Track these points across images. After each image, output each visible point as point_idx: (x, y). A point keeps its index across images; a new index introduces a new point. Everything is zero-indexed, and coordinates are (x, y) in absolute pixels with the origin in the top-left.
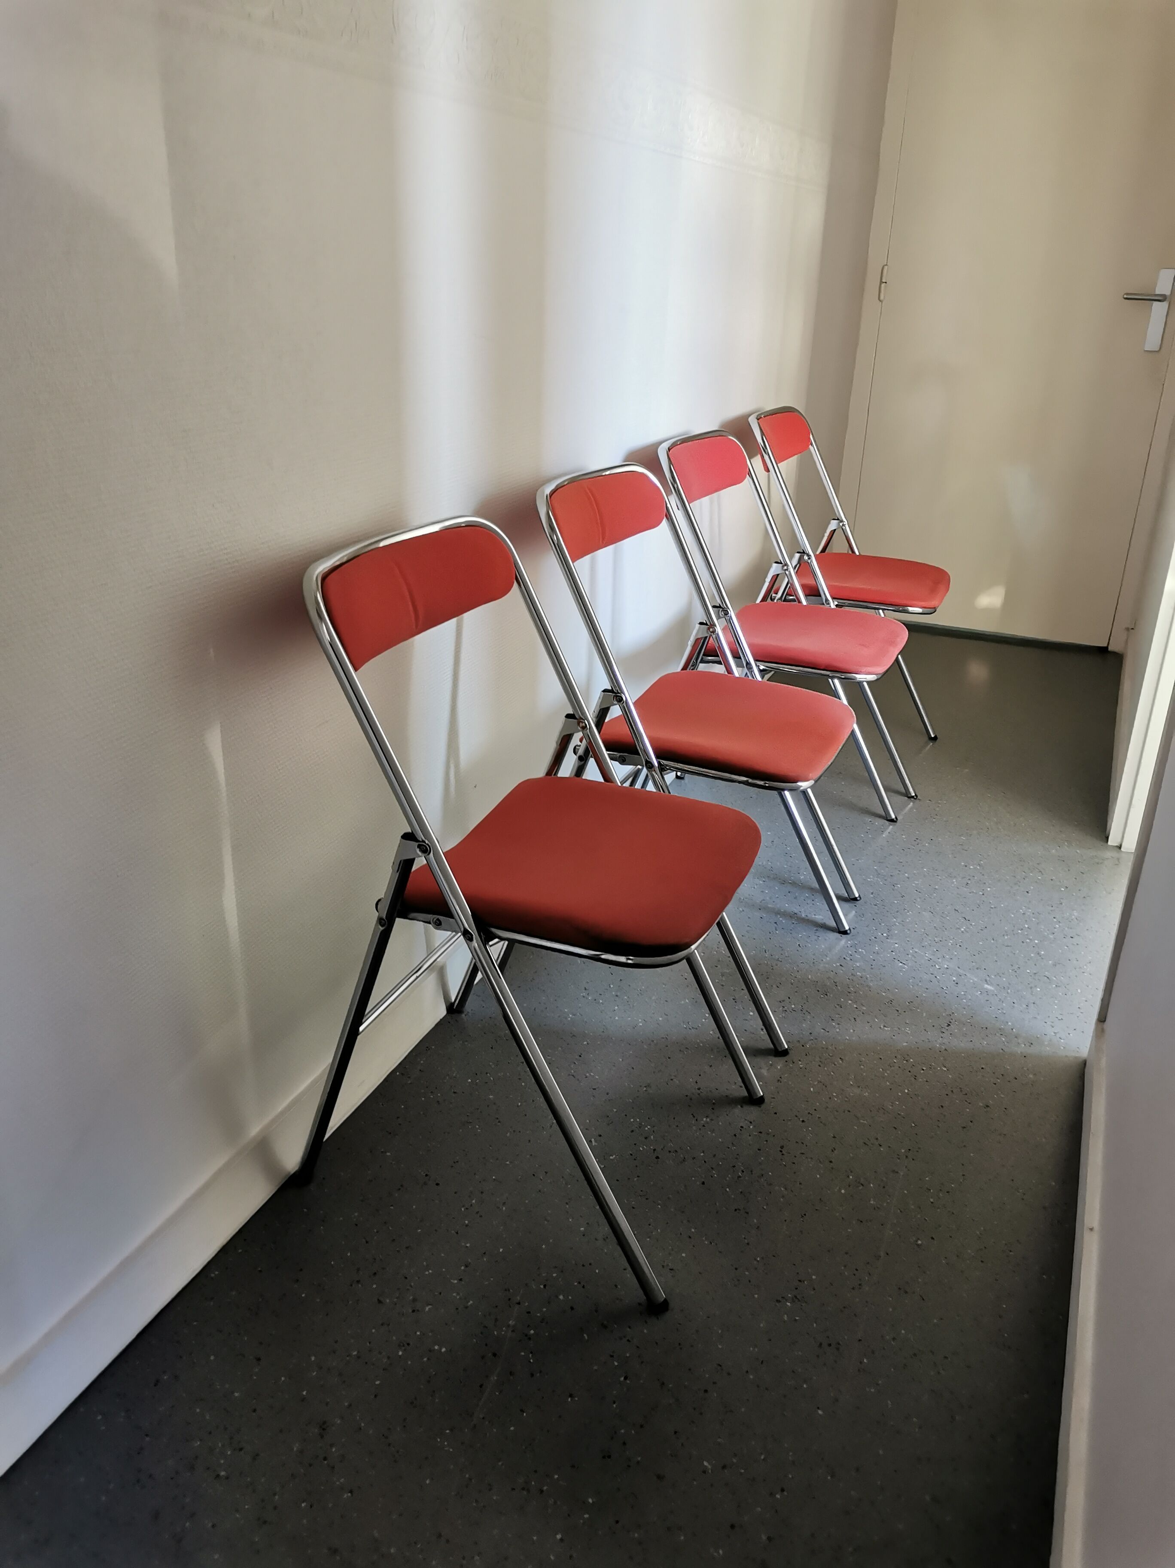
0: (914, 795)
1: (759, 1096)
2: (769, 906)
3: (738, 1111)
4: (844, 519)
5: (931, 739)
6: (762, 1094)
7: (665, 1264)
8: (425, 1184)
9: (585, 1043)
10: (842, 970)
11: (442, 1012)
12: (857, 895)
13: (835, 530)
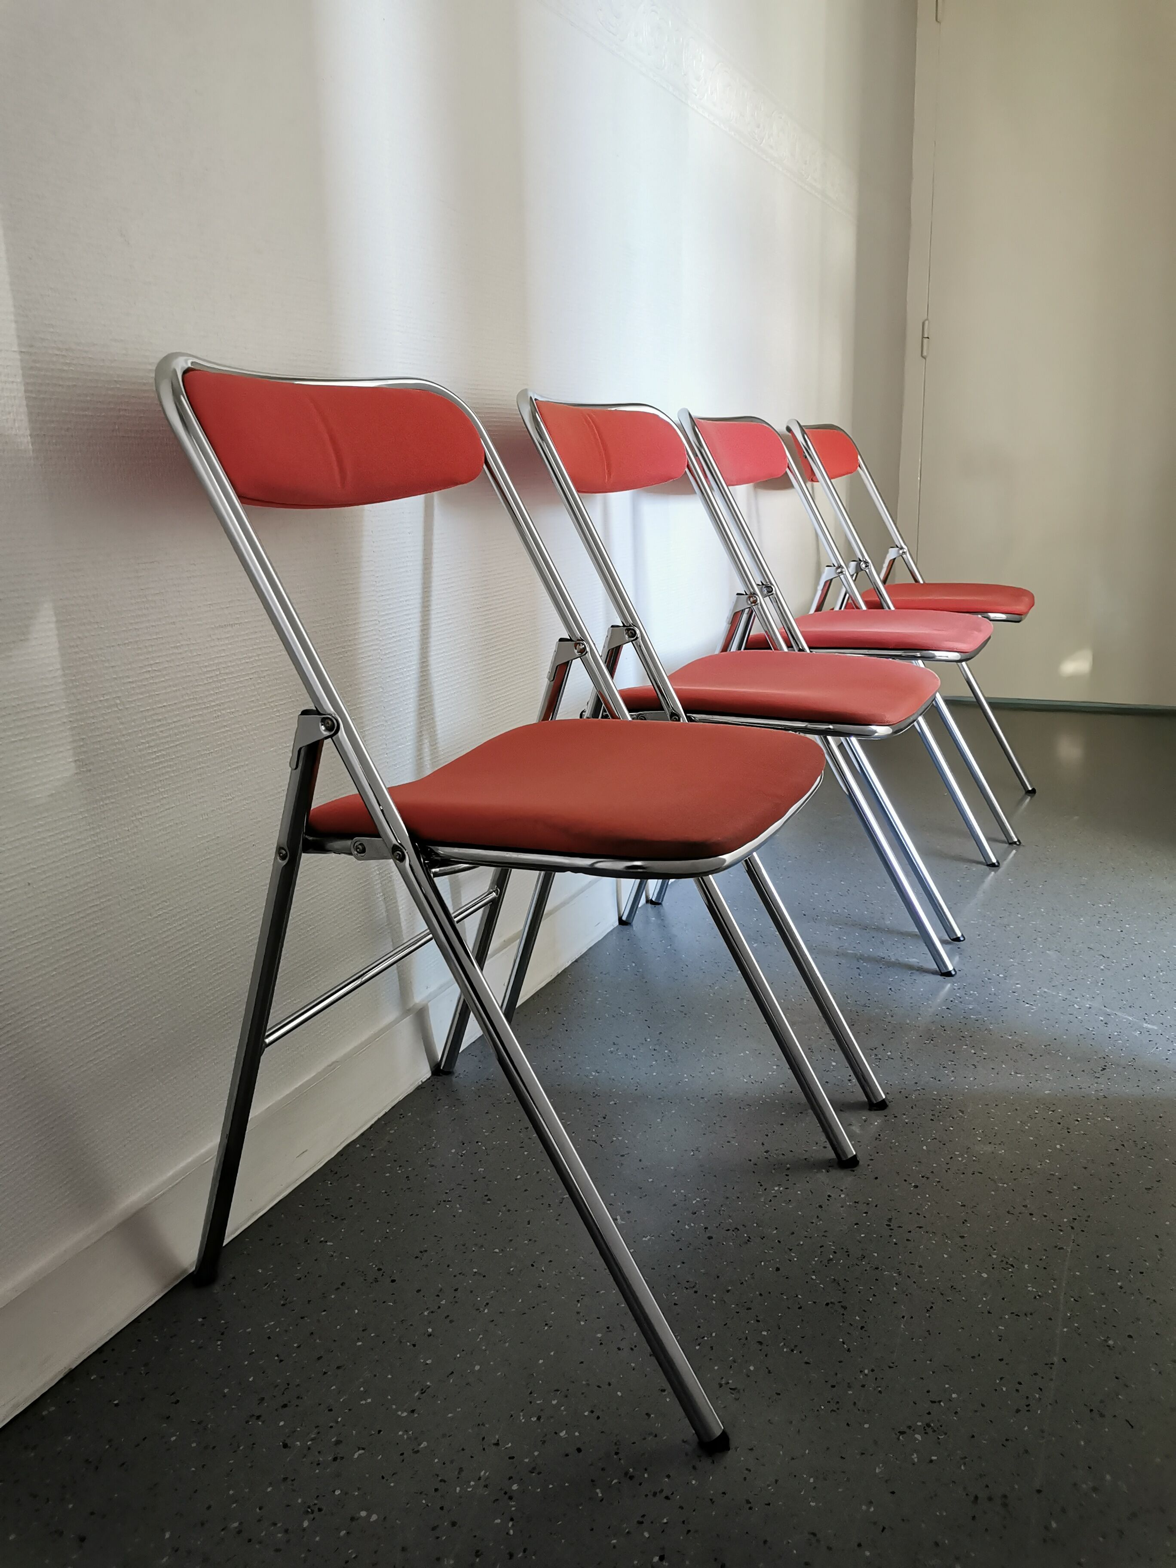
0: (1016, 840)
1: (850, 1156)
2: (849, 951)
3: (822, 1177)
4: (904, 546)
5: (1029, 792)
6: (855, 1153)
7: (723, 1382)
8: (376, 1280)
9: (612, 1103)
10: (950, 1013)
11: (425, 1073)
12: (959, 934)
13: (895, 559)
